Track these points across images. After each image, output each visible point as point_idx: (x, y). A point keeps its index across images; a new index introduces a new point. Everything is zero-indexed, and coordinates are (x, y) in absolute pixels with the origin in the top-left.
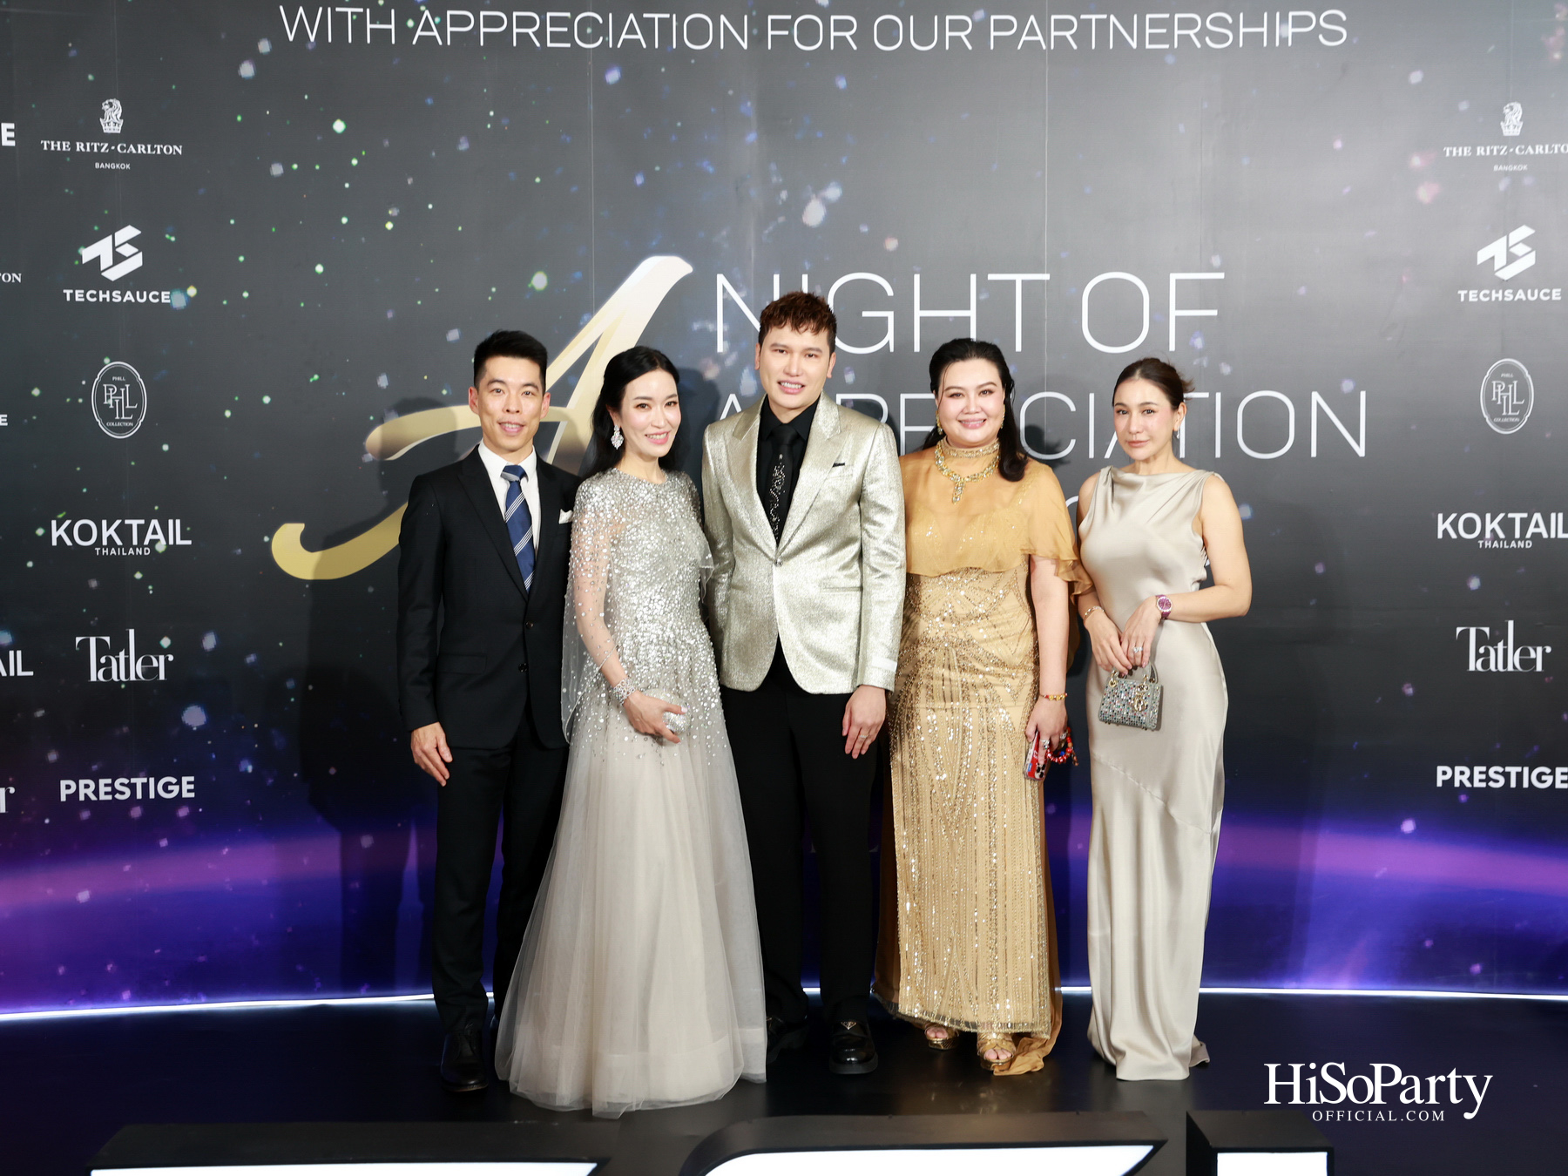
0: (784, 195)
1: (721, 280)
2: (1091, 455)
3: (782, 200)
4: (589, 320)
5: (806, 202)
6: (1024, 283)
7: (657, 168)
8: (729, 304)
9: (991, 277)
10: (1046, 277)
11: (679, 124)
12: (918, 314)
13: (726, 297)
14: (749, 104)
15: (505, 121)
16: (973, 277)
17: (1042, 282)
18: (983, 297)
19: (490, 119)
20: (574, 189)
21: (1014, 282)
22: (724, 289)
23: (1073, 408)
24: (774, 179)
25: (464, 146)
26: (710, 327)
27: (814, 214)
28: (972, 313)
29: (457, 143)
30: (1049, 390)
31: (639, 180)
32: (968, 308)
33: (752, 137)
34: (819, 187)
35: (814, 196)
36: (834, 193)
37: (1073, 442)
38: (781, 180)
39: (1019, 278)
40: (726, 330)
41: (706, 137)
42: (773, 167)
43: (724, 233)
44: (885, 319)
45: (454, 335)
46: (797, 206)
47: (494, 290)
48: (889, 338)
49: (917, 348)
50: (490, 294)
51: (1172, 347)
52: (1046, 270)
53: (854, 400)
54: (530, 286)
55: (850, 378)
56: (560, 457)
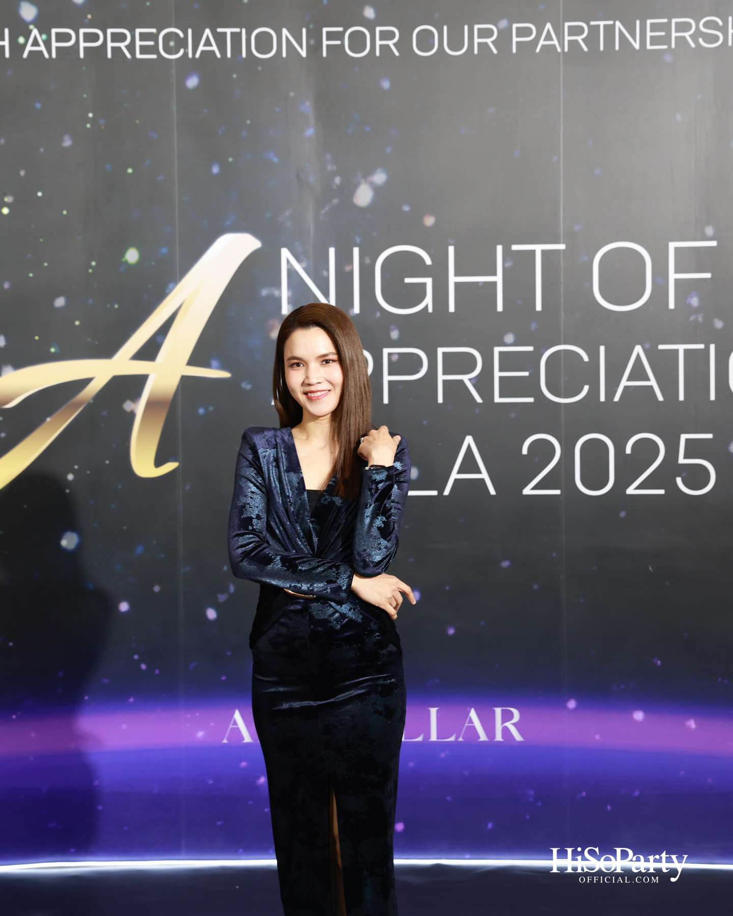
0: (338, 180)
1: (285, 253)
2: (602, 398)
3: (337, 185)
4: (174, 288)
5: (356, 186)
6: (544, 253)
7: (231, 160)
8: (292, 273)
9: (515, 247)
10: (562, 247)
11: (248, 122)
12: (453, 279)
13: (289, 267)
14: (308, 104)
15: (102, 121)
16: (499, 249)
17: (557, 252)
18: (508, 264)
19: (88, 120)
20: (161, 178)
21: (533, 252)
22: (288, 261)
23: (586, 358)
24: (329, 168)
25: (67, 143)
26: (276, 293)
27: (364, 196)
28: (498, 279)
29: (62, 140)
30: (565, 343)
31: (216, 170)
32: (495, 274)
33: (310, 132)
34: (368, 174)
35: (363, 181)
36: (380, 178)
37: (586, 388)
38: (335, 168)
39: (538, 248)
40: (290, 295)
41: (271, 133)
42: (329, 157)
43: (287, 213)
44: (424, 284)
45: (60, 302)
46: (349, 190)
47: (93, 263)
48: (428, 301)
49: (452, 309)
50: (91, 267)
51: (672, 305)
52: (562, 241)
53: (400, 354)
54: (124, 260)
55: (395, 334)
56: (150, 404)
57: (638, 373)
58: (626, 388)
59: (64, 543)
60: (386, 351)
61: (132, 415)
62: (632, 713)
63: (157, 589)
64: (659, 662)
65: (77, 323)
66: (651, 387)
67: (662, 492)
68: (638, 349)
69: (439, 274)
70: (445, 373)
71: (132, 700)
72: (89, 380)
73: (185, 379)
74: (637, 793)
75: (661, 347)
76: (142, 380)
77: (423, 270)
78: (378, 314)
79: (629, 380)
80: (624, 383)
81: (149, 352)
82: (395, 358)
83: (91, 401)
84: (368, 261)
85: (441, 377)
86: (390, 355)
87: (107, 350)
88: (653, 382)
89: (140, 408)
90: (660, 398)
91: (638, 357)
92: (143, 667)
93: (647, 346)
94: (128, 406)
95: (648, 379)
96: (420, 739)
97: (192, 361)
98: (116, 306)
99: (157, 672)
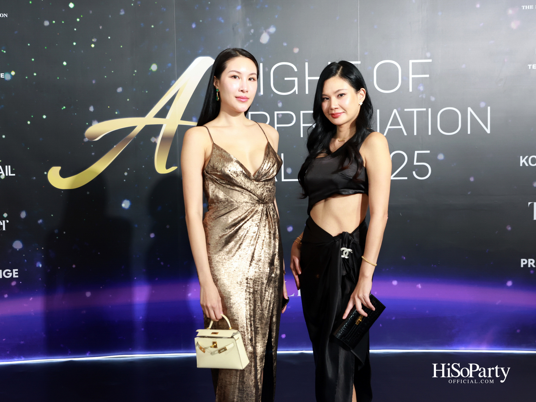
0: (252, 31)
3: (252, 33)
4: (174, 83)
5: (261, 34)
7: (201, 21)
10: (359, 63)
11: (209, 3)
12: (307, 78)
15: (139, 2)
19: (133, 2)
20: (167, 30)
24: (248, 25)
25: (122, 13)
29: (120, 11)
31: (194, 26)
33: (239, 8)
34: (267, 28)
35: (265, 31)
36: (272, 30)
38: (251, 25)
41: (220, 8)
42: (248, 20)
44: (294, 80)
45: (120, 90)
46: (258, 35)
47: (136, 71)
48: (296, 88)
49: (307, 92)
50: (134, 73)
51: (411, 90)
52: (359, 60)
53: (282, 114)
54: (150, 69)
55: (280, 105)
56: (163, 138)
57: (395, 122)
58: (389, 129)
59: (123, 205)
60: (276, 113)
61: (155, 144)
62: (392, 282)
63: (168, 227)
64: (404, 258)
65: (128, 100)
66: (401, 129)
67: (406, 178)
68: (395, 111)
69: (301, 76)
70: (303, 123)
71: (157, 279)
72: (134, 127)
73: (180, 127)
74: (394, 318)
75: (406, 110)
76: (160, 127)
77: (293, 74)
78: (272, 95)
79: (390, 126)
80: (388, 127)
81: (163, 113)
82: (280, 116)
83: (135, 137)
84: (267, 70)
85: (302, 125)
86: (278, 114)
87: (143, 113)
88: (402, 127)
89: (159, 140)
90: (405, 134)
91: (395, 114)
92: (162, 263)
93: (399, 109)
94: (153, 140)
95: (400, 126)
96: (293, 295)
97: (184, 118)
98: (147, 92)
99: (169, 266)
